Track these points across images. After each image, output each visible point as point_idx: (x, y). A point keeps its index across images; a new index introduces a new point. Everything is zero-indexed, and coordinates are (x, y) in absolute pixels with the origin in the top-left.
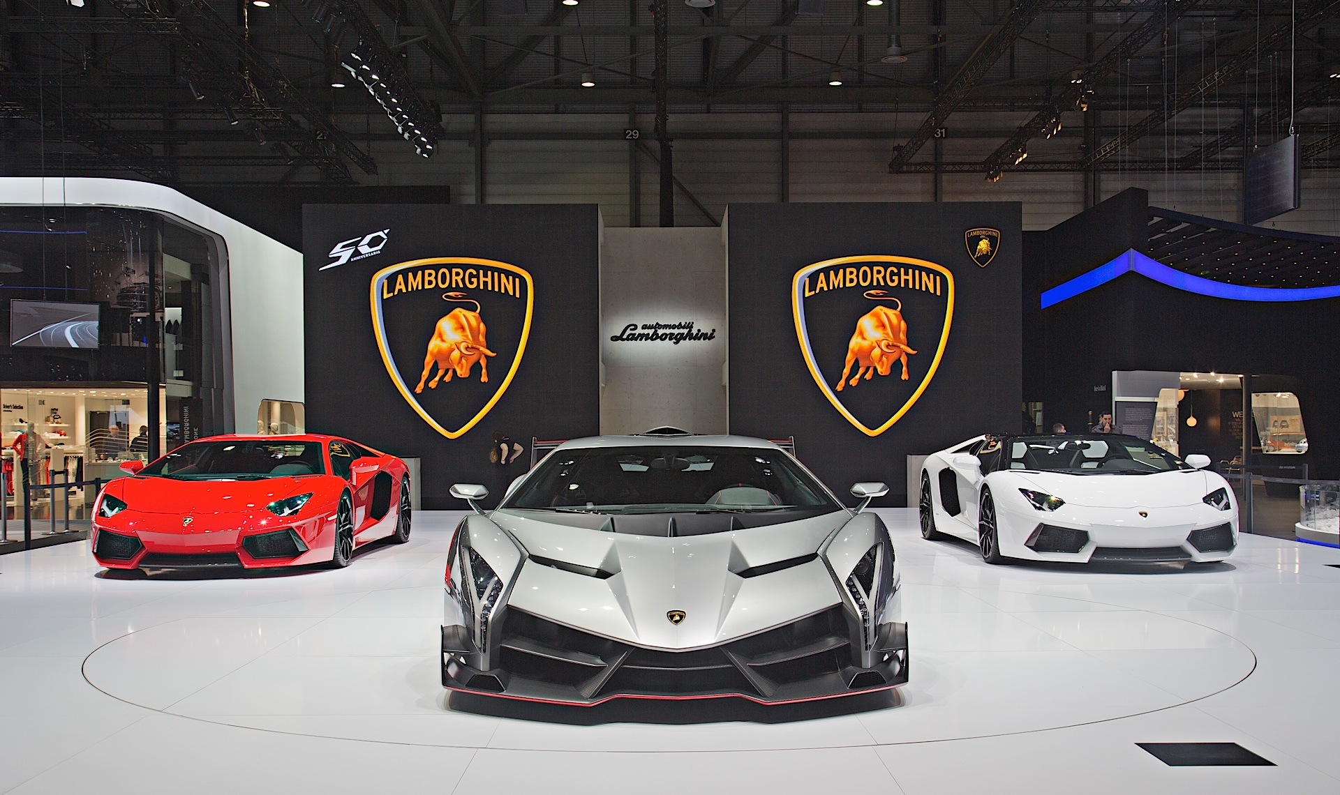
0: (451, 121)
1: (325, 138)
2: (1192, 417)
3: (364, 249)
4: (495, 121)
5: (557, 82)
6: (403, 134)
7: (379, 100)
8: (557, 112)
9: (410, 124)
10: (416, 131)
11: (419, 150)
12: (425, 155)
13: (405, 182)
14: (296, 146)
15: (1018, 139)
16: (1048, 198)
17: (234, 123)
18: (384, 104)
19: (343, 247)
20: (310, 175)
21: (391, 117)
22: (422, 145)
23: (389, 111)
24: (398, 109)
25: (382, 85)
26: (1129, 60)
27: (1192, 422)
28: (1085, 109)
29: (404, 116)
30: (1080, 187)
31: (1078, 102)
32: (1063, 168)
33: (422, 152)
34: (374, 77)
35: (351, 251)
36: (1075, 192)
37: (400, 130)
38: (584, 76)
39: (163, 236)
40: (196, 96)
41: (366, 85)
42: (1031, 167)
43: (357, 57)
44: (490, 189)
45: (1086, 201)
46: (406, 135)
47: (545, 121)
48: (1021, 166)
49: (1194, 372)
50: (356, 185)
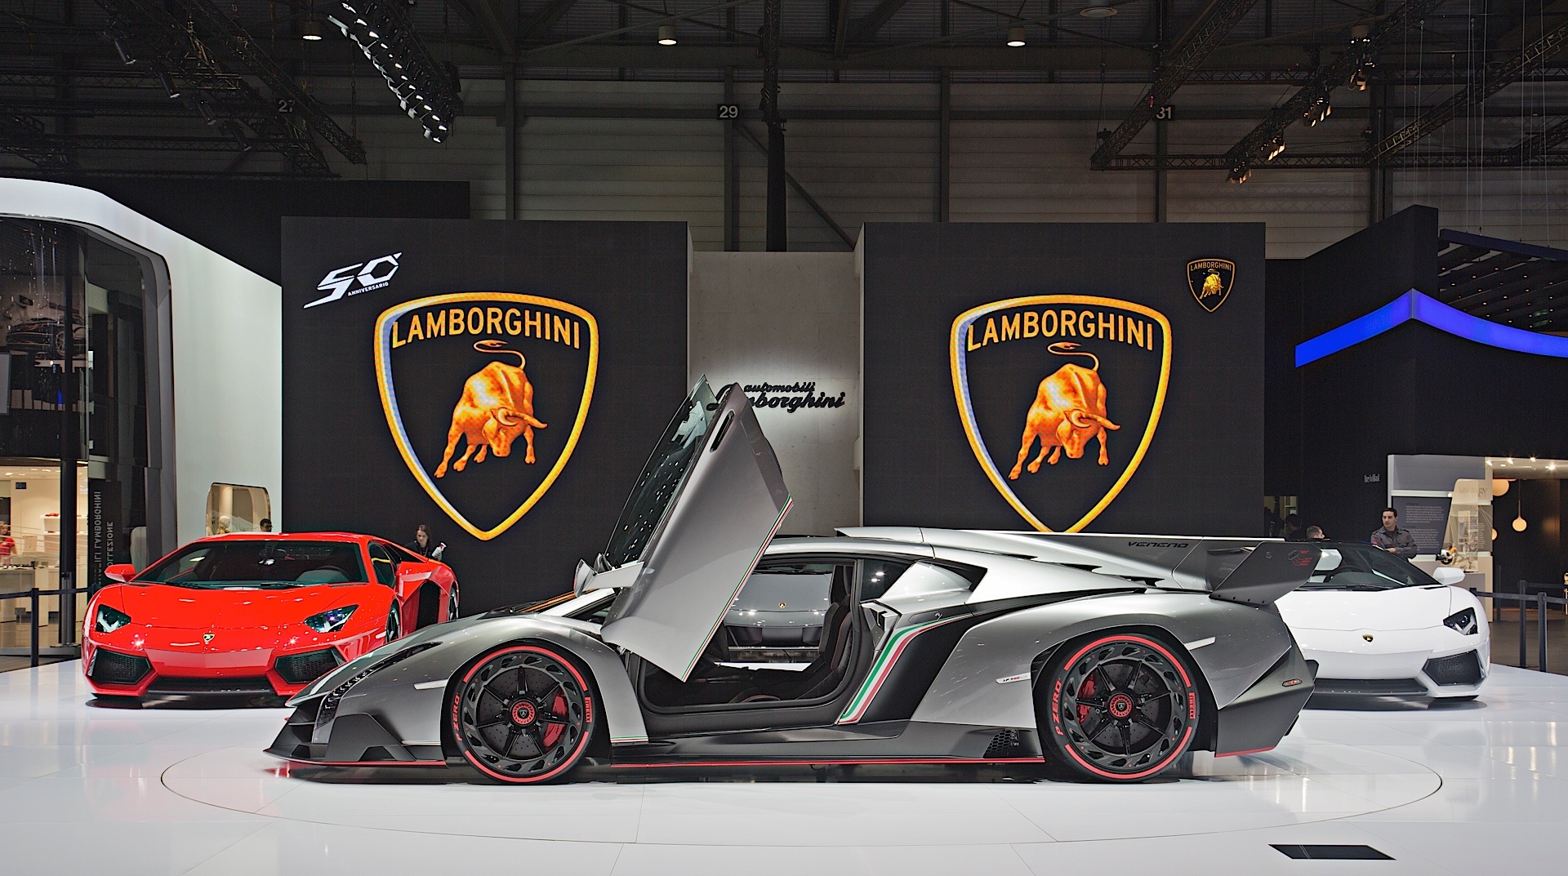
0: (474, 89)
1: (291, 110)
2: (1519, 518)
3: (367, 280)
4: (534, 90)
5: (622, 36)
6: (407, 110)
7: (377, 66)
8: (622, 79)
9: (418, 97)
10: (426, 107)
11: (428, 132)
12: (436, 140)
13: (405, 174)
14: (254, 124)
15: (1274, 122)
16: (1317, 205)
17: (174, 96)
18: (383, 71)
19: (337, 276)
20: (270, 163)
21: (391, 88)
22: (433, 126)
23: (390, 80)
24: (403, 77)
25: (382, 45)
26: (1422, 22)
27: (1520, 525)
28: (1362, 88)
29: (411, 87)
30: (1365, 190)
31: (1352, 77)
32: (1340, 163)
33: (432, 135)
34: (372, 34)
35: (347, 283)
36: (1356, 197)
37: (403, 105)
38: (662, 30)
39: (85, 257)
40: (125, 60)
41: (361, 46)
42: (1292, 162)
43: (350, 8)
44: (526, 186)
45: (1371, 212)
46: (412, 113)
47: (604, 91)
48: (1280, 160)
49: (1508, 457)
50: (335, 179)
